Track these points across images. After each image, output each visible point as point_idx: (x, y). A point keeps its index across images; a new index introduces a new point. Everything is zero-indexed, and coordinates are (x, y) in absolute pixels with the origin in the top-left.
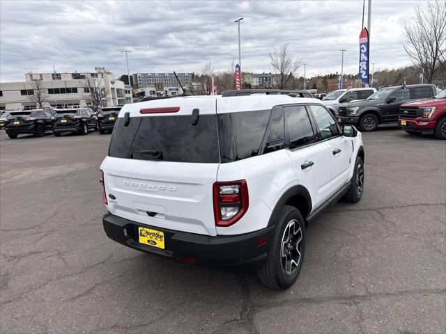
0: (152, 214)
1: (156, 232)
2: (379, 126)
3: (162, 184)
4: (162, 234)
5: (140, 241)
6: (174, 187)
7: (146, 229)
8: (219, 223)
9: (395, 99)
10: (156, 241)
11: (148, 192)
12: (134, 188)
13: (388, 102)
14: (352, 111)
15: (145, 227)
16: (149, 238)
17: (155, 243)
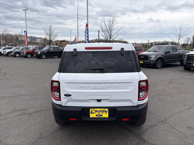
0: (99, 101)
1: (102, 109)
3: (109, 84)
4: (107, 110)
5: (91, 117)
6: (117, 85)
7: (95, 109)
8: (140, 99)
10: (102, 114)
11: (99, 89)
12: (89, 88)
15: (94, 108)
16: (97, 113)
17: (102, 116)
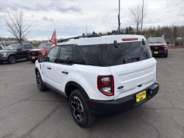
0: (140, 86)
2: (17, 60)
4: (145, 92)
5: (137, 102)
9: (21, 49)
13: (18, 51)
14: (4, 55)
15: (139, 93)
16: (140, 97)
17: (142, 98)
